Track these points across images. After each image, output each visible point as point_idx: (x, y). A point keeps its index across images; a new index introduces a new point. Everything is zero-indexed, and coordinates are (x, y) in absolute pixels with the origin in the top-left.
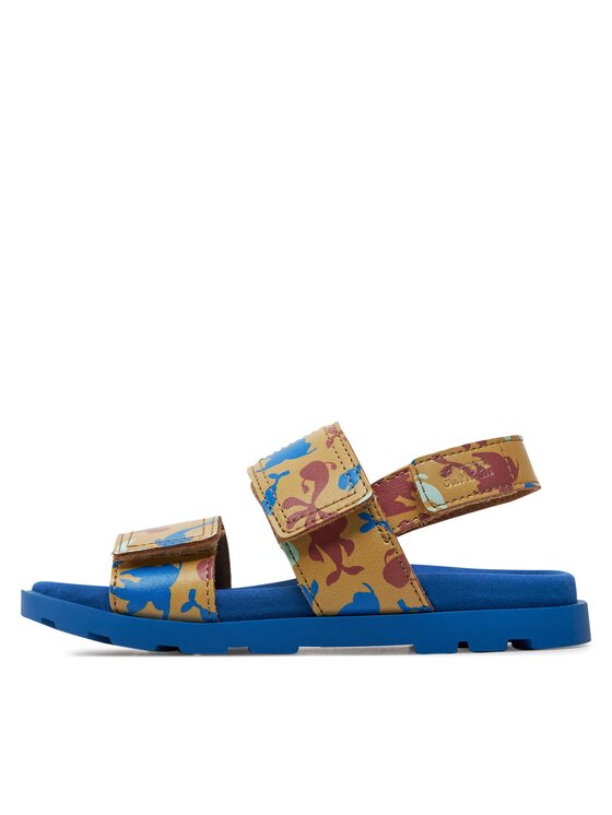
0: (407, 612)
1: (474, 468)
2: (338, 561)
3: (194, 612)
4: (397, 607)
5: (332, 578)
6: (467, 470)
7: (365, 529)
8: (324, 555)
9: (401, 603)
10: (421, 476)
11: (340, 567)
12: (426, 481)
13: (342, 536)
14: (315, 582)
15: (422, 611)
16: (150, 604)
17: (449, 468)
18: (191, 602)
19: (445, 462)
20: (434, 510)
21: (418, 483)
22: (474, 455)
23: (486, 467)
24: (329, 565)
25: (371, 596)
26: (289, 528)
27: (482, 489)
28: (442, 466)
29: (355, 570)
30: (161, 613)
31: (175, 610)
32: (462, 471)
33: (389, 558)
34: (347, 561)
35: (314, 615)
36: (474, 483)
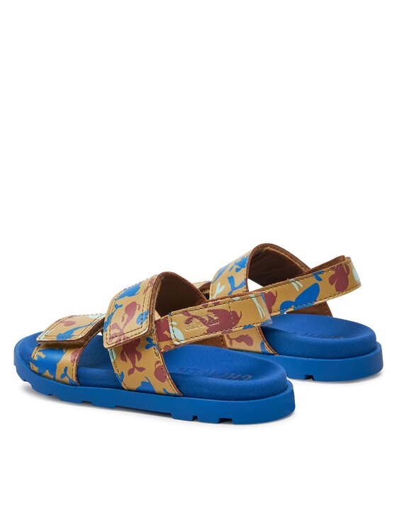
0: (168, 395)
1: (207, 319)
2: (133, 362)
3: (66, 379)
4: (162, 391)
5: (131, 372)
6: (202, 320)
7: (147, 347)
8: (128, 359)
9: (164, 389)
10: (174, 323)
11: (134, 366)
12: (176, 326)
13: (137, 349)
14: (122, 373)
15: (175, 396)
16: (47, 371)
17: (191, 318)
18: (65, 375)
19: (189, 315)
20: (178, 343)
21: (170, 327)
22: (208, 311)
23: (215, 318)
24: (129, 365)
25: (149, 384)
26: (110, 342)
27: (209, 331)
28: (187, 318)
29: (141, 369)
30: (52, 377)
31: (58, 376)
32: (198, 321)
33: (157, 366)
34: (138, 364)
35: (124, 389)
36: (205, 328)
